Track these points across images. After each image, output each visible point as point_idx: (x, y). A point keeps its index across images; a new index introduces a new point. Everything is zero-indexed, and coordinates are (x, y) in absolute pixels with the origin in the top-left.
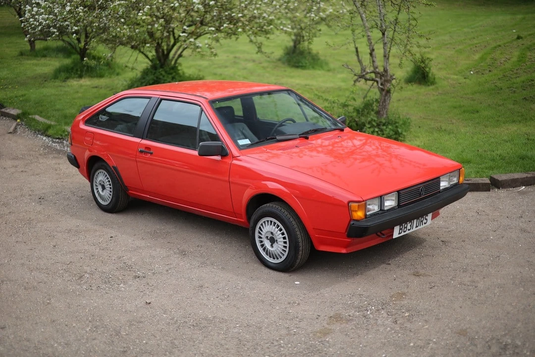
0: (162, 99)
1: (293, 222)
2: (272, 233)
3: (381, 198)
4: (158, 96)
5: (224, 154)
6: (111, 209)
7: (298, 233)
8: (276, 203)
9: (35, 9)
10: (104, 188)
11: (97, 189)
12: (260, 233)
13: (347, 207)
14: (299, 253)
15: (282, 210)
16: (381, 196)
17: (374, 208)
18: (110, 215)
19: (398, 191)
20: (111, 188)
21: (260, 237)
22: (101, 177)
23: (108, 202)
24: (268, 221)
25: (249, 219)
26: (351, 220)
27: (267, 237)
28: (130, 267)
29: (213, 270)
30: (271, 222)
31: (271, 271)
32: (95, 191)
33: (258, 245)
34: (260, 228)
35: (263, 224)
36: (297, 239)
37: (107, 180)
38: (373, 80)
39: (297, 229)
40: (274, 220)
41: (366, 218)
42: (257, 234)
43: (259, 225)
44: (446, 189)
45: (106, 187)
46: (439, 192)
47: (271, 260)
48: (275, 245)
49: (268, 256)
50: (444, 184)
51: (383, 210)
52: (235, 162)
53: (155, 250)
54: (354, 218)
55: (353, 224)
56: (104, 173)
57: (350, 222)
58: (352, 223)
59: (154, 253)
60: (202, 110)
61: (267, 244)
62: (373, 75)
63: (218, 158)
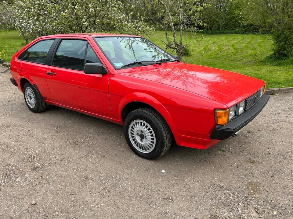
0: (62, 39)
1: (159, 124)
2: (142, 131)
3: (236, 105)
4: (59, 38)
5: (104, 73)
6: (36, 110)
7: (164, 132)
8: (144, 109)
9: (21, 21)
10: (31, 98)
11: (27, 98)
12: (132, 130)
13: (212, 113)
14: (164, 147)
15: (150, 114)
18: (35, 114)
19: (246, 100)
20: (34, 98)
21: (132, 134)
22: (29, 91)
23: (34, 106)
24: (139, 122)
25: (124, 120)
27: (138, 134)
28: (33, 158)
29: (97, 158)
30: (141, 123)
31: (141, 159)
32: (27, 100)
33: (131, 139)
34: (132, 127)
35: (135, 124)
36: (162, 137)
37: (32, 93)
38: (174, 48)
39: (163, 130)
40: (143, 122)
41: (228, 122)
42: (130, 131)
43: (131, 125)
45: (32, 97)
47: (140, 150)
48: (144, 140)
49: (138, 148)
51: (237, 115)
52: (112, 78)
53: (56, 141)
54: (218, 123)
55: (219, 128)
56: (30, 89)
58: (217, 127)
59: (55, 144)
60: (88, 43)
61: (138, 139)
63: (100, 76)
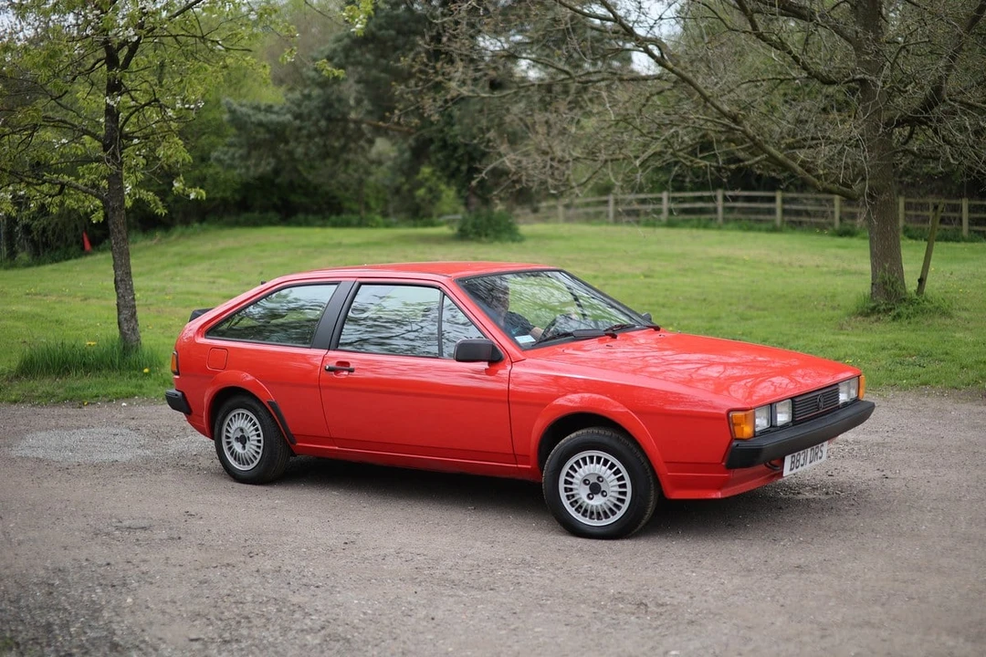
0: (361, 284)
3: (772, 407)
5: (497, 359)
6: (259, 476)
10: (244, 441)
11: (229, 443)
13: (727, 420)
16: (771, 404)
17: (762, 422)
19: (791, 398)
20: (259, 440)
22: (241, 422)
23: (253, 465)
26: (734, 439)
32: (225, 448)
37: (253, 428)
41: (755, 436)
44: (846, 404)
45: (250, 438)
46: (838, 408)
50: (843, 398)
51: (774, 427)
52: (516, 369)
54: (737, 436)
55: (738, 445)
56: (248, 416)
57: (731, 442)
58: (735, 444)
60: (444, 294)
63: (482, 365)
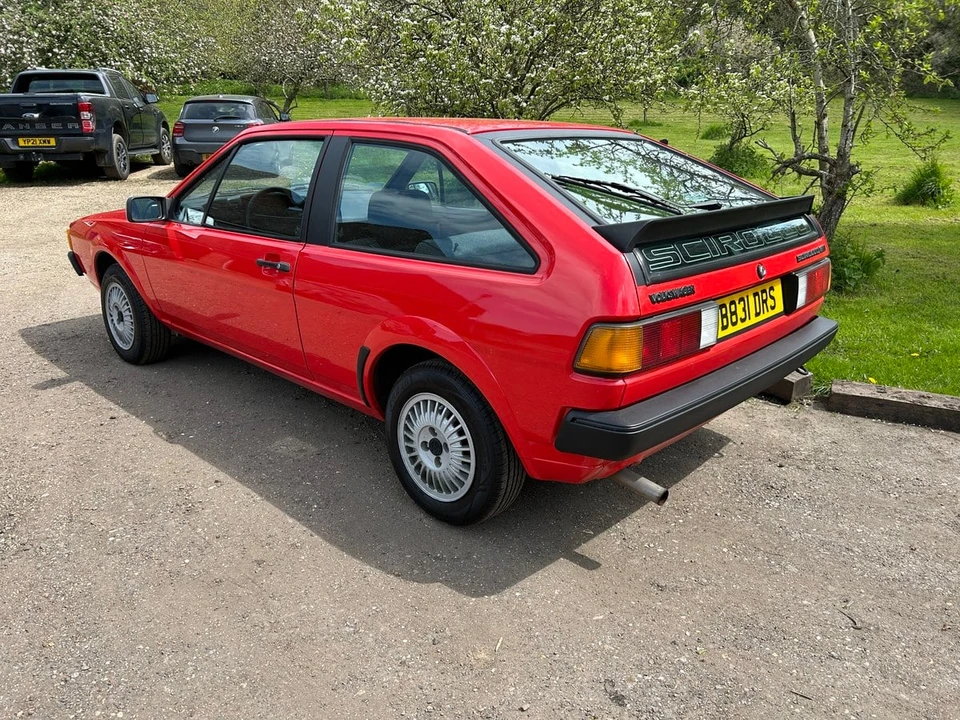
38: (813, 173)
62: (815, 164)
